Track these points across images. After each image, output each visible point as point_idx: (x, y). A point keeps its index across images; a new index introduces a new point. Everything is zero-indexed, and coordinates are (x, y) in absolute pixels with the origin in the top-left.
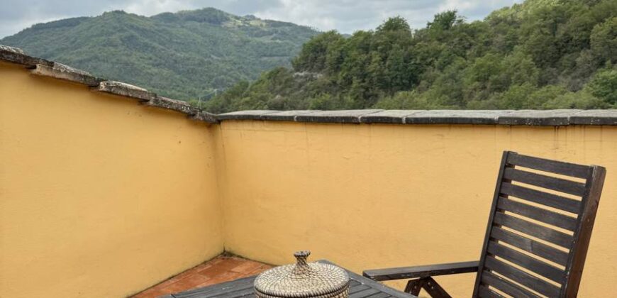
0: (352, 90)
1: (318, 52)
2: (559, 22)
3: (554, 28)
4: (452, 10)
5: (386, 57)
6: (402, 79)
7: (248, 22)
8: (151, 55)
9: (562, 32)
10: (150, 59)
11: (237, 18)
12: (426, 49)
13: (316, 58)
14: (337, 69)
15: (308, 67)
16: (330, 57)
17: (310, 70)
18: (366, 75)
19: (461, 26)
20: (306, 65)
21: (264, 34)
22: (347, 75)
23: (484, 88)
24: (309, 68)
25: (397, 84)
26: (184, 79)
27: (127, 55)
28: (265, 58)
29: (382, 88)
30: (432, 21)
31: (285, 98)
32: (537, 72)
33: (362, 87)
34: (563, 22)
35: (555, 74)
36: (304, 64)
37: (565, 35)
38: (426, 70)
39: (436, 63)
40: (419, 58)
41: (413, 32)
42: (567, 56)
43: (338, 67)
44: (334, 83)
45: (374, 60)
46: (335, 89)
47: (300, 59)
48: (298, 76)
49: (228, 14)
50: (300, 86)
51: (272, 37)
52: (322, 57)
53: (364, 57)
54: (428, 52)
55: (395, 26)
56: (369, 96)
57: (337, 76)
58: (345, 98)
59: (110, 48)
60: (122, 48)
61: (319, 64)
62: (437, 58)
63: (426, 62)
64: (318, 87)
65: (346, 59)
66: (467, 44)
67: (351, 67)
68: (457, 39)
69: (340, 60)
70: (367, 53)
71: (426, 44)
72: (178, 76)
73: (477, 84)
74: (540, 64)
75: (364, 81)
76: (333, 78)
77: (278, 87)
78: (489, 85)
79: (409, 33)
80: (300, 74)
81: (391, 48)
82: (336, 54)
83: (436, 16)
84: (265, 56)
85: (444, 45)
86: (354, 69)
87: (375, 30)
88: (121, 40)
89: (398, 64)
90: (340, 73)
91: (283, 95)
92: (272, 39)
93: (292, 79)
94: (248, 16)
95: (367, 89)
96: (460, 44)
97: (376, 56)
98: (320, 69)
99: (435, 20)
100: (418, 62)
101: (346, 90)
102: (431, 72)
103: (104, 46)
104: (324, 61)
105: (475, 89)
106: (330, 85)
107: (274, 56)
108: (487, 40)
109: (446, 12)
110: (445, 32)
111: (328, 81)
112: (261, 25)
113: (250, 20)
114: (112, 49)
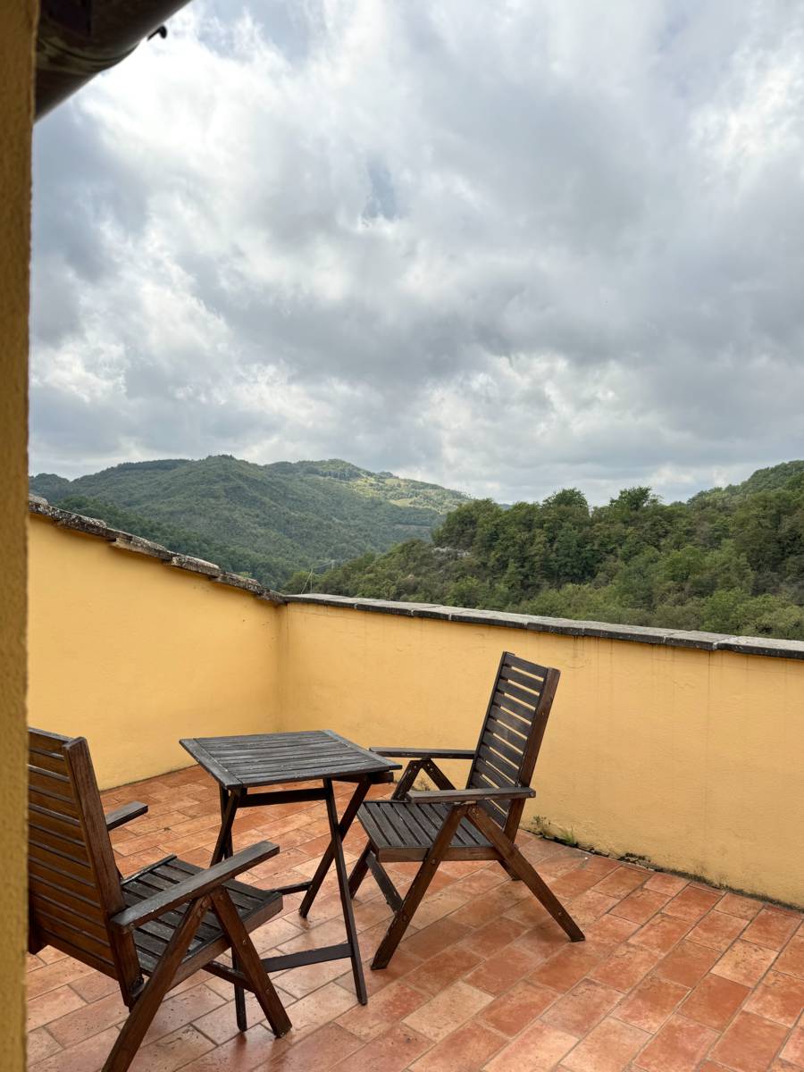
0: (506, 577)
1: (466, 525)
2: (784, 513)
3: (777, 519)
4: (644, 486)
5: (554, 538)
6: (573, 567)
7: (382, 480)
8: (258, 512)
9: (788, 527)
10: (257, 516)
11: (370, 474)
12: (606, 533)
13: (463, 531)
14: (491, 548)
15: (451, 541)
16: (482, 532)
17: (454, 547)
18: (527, 558)
19: (656, 507)
20: (450, 539)
21: (401, 496)
22: (501, 556)
23: (681, 589)
24: (453, 544)
25: (567, 574)
26: (296, 545)
27: (229, 510)
28: (400, 527)
29: (546, 577)
30: (616, 498)
31: (419, 579)
32: (752, 575)
33: (520, 572)
34: (790, 514)
35: (776, 580)
36: (447, 538)
37: (791, 530)
38: (605, 559)
39: (619, 551)
40: (596, 542)
41: (591, 510)
42: (793, 558)
43: (490, 546)
44: (484, 565)
45: (538, 540)
46: (486, 572)
47: (443, 531)
48: (438, 551)
49: (359, 469)
50: (441, 564)
51: (412, 500)
52: (471, 530)
53: (526, 535)
54: (609, 536)
55: (569, 500)
56: (529, 586)
57: (488, 557)
58: (496, 585)
59: (211, 499)
60: (223, 500)
61: (466, 539)
62: (620, 545)
63: (607, 549)
64: (463, 569)
65: (502, 536)
66: (661, 531)
67: (508, 547)
68: (649, 523)
69: (494, 537)
70: (530, 531)
71: (608, 526)
72: (289, 541)
73: (670, 583)
74: (757, 565)
75: (522, 566)
76: (483, 558)
77: (412, 564)
78: (687, 586)
79: (586, 511)
80: (441, 550)
81: (561, 527)
82: (489, 528)
83: (622, 493)
84: (400, 523)
85: (631, 529)
86: (511, 549)
87: (541, 503)
88: (225, 491)
89: (569, 547)
90: (493, 553)
91: (417, 575)
92: (411, 503)
93: (430, 556)
94: (383, 473)
95: (526, 577)
96: (652, 530)
97: (541, 536)
98: (468, 546)
99: (620, 497)
100: (596, 547)
101: (499, 575)
102: (612, 563)
103: (203, 496)
104: (473, 536)
105: (669, 591)
106: (478, 567)
107: (411, 524)
108: (689, 528)
109: (637, 488)
110: (633, 513)
111: (476, 561)
112: (399, 486)
113: (385, 478)
114: (212, 501)
